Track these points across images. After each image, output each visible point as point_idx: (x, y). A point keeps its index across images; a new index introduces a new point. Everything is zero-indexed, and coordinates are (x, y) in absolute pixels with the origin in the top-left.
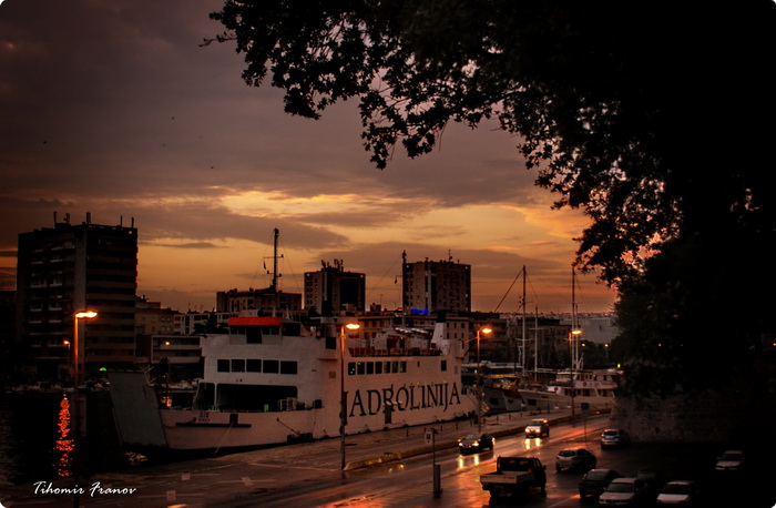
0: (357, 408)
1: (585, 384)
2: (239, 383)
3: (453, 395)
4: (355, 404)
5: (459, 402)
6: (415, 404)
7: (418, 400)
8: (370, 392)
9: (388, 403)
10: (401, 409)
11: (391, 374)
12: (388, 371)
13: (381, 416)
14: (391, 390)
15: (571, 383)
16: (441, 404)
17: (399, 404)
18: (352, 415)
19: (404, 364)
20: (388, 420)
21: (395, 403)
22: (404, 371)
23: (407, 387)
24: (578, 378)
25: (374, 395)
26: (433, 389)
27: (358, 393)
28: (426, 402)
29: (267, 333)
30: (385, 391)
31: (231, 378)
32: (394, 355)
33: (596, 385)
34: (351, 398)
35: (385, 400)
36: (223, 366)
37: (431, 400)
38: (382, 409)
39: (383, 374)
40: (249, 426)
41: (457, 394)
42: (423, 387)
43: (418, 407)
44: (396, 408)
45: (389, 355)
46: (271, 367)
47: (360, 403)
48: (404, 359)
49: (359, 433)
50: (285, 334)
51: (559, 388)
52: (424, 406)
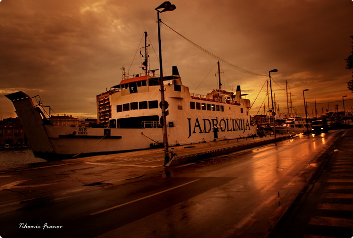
0: (197, 128)
1: (299, 123)
2: (127, 117)
3: (247, 125)
4: (196, 126)
5: (250, 129)
6: (230, 129)
7: (231, 127)
8: (204, 120)
9: (215, 127)
10: (222, 131)
11: (216, 112)
12: (214, 110)
13: (212, 133)
14: (216, 120)
15: (293, 122)
16: (242, 129)
17: (221, 128)
18: (194, 132)
19: (222, 107)
20: (216, 136)
21: (219, 127)
22: (223, 110)
23: (225, 119)
24: (296, 120)
25: (207, 122)
26: (238, 121)
27: (197, 120)
28: (235, 128)
29: (140, 85)
30: (213, 120)
31: (124, 115)
32: (217, 102)
33: (304, 123)
34: (193, 122)
35: (214, 125)
36: (119, 109)
37: (237, 128)
38: (212, 130)
39: (211, 111)
40: (120, 137)
41: (248, 125)
42: (233, 120)
43: (231, 130)
44: (220, 130)
45: (214, 101)
46: (143, 105)
47: (199, 126)
48: (222, 104)
49: (199, 143)
50: (150, 85)
51: (288, 125)
52: (234, 130)
